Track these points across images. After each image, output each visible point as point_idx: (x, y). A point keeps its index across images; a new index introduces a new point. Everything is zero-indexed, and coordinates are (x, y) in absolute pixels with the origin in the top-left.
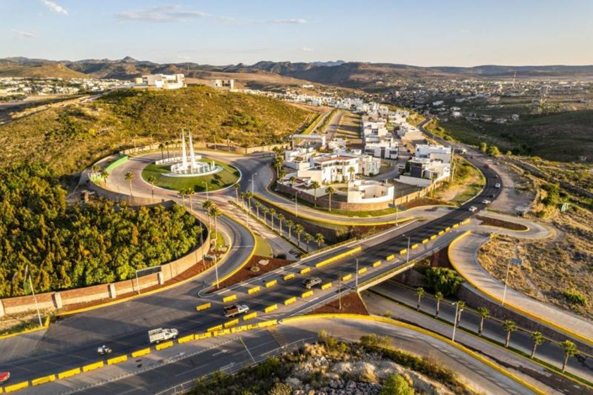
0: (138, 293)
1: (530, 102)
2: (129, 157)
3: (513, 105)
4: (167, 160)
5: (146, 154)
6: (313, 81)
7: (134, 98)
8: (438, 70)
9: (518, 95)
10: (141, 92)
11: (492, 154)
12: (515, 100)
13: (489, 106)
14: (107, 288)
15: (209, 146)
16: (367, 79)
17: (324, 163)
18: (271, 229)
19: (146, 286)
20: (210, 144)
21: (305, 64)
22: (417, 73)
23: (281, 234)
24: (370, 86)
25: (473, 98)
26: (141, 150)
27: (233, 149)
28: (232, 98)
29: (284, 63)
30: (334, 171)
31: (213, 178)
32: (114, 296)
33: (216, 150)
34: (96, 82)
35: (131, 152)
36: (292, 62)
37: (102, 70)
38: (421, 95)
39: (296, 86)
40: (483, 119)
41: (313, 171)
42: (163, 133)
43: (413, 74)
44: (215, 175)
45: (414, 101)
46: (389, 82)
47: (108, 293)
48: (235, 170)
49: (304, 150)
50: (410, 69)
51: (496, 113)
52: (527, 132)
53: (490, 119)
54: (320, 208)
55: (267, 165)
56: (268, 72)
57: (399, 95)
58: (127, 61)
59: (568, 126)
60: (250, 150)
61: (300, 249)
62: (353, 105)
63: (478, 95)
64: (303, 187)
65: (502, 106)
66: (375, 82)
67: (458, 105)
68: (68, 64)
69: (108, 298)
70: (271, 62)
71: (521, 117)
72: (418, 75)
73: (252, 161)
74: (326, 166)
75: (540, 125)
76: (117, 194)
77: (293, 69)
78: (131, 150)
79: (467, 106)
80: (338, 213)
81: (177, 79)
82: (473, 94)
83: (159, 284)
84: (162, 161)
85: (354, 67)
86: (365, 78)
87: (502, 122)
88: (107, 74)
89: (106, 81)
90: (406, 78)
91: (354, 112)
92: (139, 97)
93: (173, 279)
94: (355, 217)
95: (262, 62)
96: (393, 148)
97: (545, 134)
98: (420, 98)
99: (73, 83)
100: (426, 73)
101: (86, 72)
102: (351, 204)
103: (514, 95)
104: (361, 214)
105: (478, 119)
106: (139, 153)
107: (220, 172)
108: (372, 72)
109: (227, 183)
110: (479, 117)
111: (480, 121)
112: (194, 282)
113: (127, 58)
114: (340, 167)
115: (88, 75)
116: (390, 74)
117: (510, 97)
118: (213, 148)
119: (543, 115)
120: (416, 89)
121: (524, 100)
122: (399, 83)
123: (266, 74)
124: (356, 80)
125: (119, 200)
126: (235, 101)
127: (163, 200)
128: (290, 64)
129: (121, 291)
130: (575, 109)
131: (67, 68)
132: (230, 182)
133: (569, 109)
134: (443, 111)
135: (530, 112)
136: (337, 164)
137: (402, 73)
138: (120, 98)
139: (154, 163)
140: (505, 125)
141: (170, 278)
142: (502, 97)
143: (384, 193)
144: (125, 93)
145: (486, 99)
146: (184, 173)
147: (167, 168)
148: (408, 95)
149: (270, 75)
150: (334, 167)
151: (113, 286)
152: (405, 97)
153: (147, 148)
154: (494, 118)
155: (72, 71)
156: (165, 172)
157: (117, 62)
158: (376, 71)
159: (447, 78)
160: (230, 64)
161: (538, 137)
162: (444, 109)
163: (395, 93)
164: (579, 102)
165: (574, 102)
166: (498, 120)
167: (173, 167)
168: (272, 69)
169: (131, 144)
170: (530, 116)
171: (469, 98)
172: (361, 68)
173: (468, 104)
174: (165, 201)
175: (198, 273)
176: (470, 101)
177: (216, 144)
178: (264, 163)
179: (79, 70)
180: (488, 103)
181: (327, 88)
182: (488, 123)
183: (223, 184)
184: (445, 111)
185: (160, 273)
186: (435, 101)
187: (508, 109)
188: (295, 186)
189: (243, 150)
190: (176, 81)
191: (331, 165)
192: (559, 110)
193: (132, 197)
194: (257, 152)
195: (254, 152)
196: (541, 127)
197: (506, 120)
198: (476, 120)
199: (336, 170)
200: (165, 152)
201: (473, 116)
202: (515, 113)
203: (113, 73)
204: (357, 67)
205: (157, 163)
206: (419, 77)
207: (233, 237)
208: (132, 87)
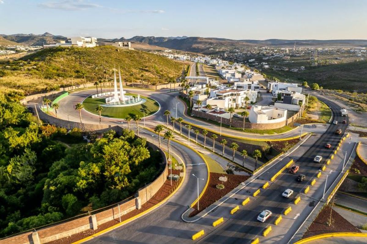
0: (119, 222)
1: (309, 59)
2: (69, 93)
3: (299, 61)
4: (100, 95)
5: (81, 91)
6: (170, 48)
7: (63, 52)
8: (245, 42)
9: (300, 55)
10: (68, 49)
11: (315, 89)
12: (299, 58)
13: (285, 62)
14: (88, 220)
15: (128, 84)
16: (203, 47)
17: (224, 94)
18: (203, 147)
19: (125, 212)
20: (129, 83)
21: (163, 38)
22: (232, 43)
23: (214, 151)
24: (206, 51)
25: (273, 57)
26: (77, 88)
27: (146, 87)
28: (133, 53)
29: (150, 37)
30: (231, 100)
31: (141, 107)
32: (95, 228)
33: (134, 87)
34: (27, 48)
35: (70, 89)
36: (156, 37)
37: (29, 40)
38: (240, 56)
39: (160, 51)
40: (283, 70)
41: (216, 101)
42: (92, 76)
43: (231, 44)
44: (142, 105)
45: (236, 59)
46: (217, 48)
47: (89, 225)
48: (155, 102)
49: (200, 86)
50: (229, 41)
51: (289, 65)
52: (313, 76)
53: (288, 69)
54: (234, 128)
55: (176, 97)
56: (141, 43)
57: (227, 56)
58: (46, 35)
59: (338, 73)
60: (159, 87)
61: (234, 162)
62: (205, 61)
63: (276, 55)
64: (214, 112)
65: (293, 61)
66: (208, 48)
67: (265, 61)
68: (4, 36)
69: (89, 230)
70: (142, 36)
71: (306, 68)
72: (234, 45)
73: (163, 94)
74: (225, 96)
75: (320, 72)
76: (69, 122)
77: (156, 41)
78: (69, 87)
79: (271, 62)
80: (251, 132)
81: (91, 41)
82: (272, 55)
83: (137, 208)
84: (96, 95)
85: (195, 40)
86: (202, 46)
87: (295, 71)
88: (33, 43)
89: (33, 47)
90: (227, 46)
91: (208, 64)
92: (67, 51)
93: (148, 202)
94: (265, 135)
95: (136, 36)
96: (255, 84)
97: (324, 77)
98: (240, 58)
99: (9, 48)
100: (239, 43)
101: (18, 42)
102: (260, 124)
103: (298, 55)
104: (268, 132)
105: (280, 69)
106: (76, 90)
107: (145, 103)
108: (206, 43)
109: (152, 111)
110: (280, 68)
111: (281, 70)
112: (170, 204)
113: (46, 33)
114: (235, 97)
115: (20, 44)
116: (217, 44)
117: (296, 56)
118: (131, 86)
119: (319, 66)
120: (235, 52)
121: (305, 58)
122: (223, 49)
123: (140, 44)
124: (196, 47)
125: (70, 127)
126: (136, 55)
127: (110, 126)
128: (154, 38)
129: (102, 221)
130: (336, 63)
131: (4, 39)
132: (154, 111)
133: (333, 63)
134: (257, 65)
135: (311, 65)
136: (232, 95)
137: (224, 43)
138: (52, 53)
139: (91, 97)
140: (297, 73)
141: (146, 202)
142: (291, 56)
143: (280, 116)
144: (55, 50)
145: (282, 57)
146: (118, 104)
147: (103, 101)
148: (232, 56)
149: (143, 44)
150: (230, 97)
151: (94, 218)
152: (230, 57)
153: (82, 86)
154: (290, 69)
155: (7, 40)
156: (102, 104)
157: (39, 36)
158: (208, 42)
159: (251, 46)
160: (115, 38)
161: (320, 79)
162: (257, 64)
163: (224, 55)
164: (337, 59)
165: (334, 59)
166: (293, 69)
167: (107, 99)
168: (143, 41)
169: (68, 83)
170: (311, 68)
171: (271, 57)
172: (199, 40)
173: (271, 60)
174: (112, 126)
175: (169, 194)
176: (272, 59)
177: (133, 83)
178: (173, 96)
179: (13, 40)
180: (284, 60)
181: (180, 52)
182: (287, 71)
183: (149, 112)
184: (258, 65)
185: (137, 198)
186: (250, 59)
187: (297, 63)
188: (208, 111)
189: (154, 87)
190: (91, 42)
191: (228, 95)
192: (327, 64)
193: (83, 124)
194: (164, 88)
195: (162, 89)
196: (321, 74)
197: (297, 70)
198: (279, 70)
199: (232, 100)
200: (99, 89)
201: (277, 67)
202: (302, 66)
203: (37, 43)
204: (197, 40)
205: (93, 97)
206: (235, 46)
207: (182, 156)
208: (60, 46)
